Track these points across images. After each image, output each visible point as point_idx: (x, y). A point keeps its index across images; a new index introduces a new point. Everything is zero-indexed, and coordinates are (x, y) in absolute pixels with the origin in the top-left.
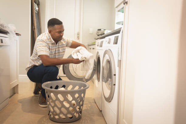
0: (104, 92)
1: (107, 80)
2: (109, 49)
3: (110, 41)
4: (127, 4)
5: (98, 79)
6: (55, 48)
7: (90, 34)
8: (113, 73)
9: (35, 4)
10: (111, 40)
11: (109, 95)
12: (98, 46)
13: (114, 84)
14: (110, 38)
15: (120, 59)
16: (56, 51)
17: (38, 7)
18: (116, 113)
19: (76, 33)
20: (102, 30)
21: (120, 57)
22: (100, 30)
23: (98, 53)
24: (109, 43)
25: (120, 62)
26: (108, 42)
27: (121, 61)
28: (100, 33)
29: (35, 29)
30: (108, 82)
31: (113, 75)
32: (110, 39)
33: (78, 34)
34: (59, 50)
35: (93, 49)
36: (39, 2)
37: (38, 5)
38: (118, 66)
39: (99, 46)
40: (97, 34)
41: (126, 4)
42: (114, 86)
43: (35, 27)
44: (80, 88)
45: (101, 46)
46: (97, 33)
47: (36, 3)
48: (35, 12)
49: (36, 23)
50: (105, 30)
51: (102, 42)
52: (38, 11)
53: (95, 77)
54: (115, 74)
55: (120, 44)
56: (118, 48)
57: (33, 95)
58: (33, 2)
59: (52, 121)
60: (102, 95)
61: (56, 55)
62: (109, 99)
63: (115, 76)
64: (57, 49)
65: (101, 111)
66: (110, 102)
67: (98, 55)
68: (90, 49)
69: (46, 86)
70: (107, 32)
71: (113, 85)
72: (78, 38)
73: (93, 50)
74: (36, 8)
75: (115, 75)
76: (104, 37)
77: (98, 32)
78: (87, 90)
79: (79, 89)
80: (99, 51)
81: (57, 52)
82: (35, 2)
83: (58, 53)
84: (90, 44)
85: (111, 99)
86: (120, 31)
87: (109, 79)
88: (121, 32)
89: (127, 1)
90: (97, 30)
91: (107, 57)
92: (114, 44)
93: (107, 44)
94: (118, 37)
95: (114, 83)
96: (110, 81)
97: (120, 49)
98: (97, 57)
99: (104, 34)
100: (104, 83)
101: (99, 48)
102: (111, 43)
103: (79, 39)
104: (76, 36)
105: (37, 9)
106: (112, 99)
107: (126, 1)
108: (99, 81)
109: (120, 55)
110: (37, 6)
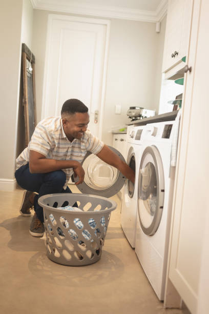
0: (141, 218)
1: (147, 197)
2: (153, 146)
3: (157, 131)
4: (190, 71)
5: (131, 194)
6: (67, 146)
7: (117, 114)
8: (160, 188)
9: (27, 61)
11: (150, 224)
12: (132, 137)
13: (162, 205)
14: (156, 126)
15: (173, 165)
17: (32, 67)
18: (162, 257)
19: (93, 112)
20: (136, 108)
21: (173, 162)
22: (134, 108)
23: (131, 149)
24: (154, 135)
25: (173, 169)
26: (152, 133)
27: (175, 167)
28: (133, 114)
29: (26, 104)
30: (148, 200)
31: (160, 191)
32: (155, 129)
33: (96, 114)
34: (72, 151)
35: (122, 140)
36: (34, 59)
37: (33, 63)
38: (170, 176)
39: (134, 138)
41: (188, 71)
43: (27, 100)
44: (103, 208)
45: (138, 138)
46: (129, 114)
47: (29, 60)
48: (27, 75)
49: (28, 93)
50: (142, 108)
51: (140, 132)
52: (31, 73)
54: (163, 189)
55: (175, 139)
56: (172, 146)
58: (25, 58)
59: (52, 261)
60: (136, 222)
62: (151, 231)
63: (162, 193)
65: (134, 249)
66: (151, 236)
67: (132, 152)
68: (116, 140)
69: (44, 201)
70: (148, 114)
72: (96, 120)
73: (122, 142)
74: (28, 69)
75: (163, 191)
76: (144, 123)
77: (130, 112)
78: (112, 213)
79: (101, 209)
80: (133, 146)
81: (69, 154)
82: (27, 59)
84: (116, 132)
85: (154, 231)
86: (175, 116)
87: (151, 196)
88: (177, 118)
90: (129, 108)
91: (149, 159)
92: (162, 137)
93: (151, 135)
94: (171, 126)
95: (160, 205)
97: (174, 148)
98: (130, 157)
99: (140, 116)
100: (141, 202)
101: (133, 140)
102: (157, 135)
103: (97, 122)
104: (93, 117)
105: (31, 69)
106: (156, 231)
107: (189, 67)
108: (132, 197)
109: (174, 158)
110: (30, 64)
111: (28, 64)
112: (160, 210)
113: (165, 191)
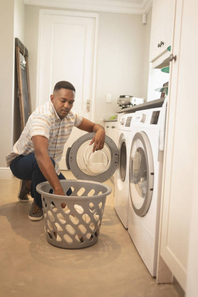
0: (133, 200)
1: (138, 181)
2: (142, 131)
4: (175, 60)
5: (123, 177)
6: (58, 127)
7: (108, 103)
8: (150, 171)
9: (21, 55)
10: (146, 117)
12: (122, 124)
13: (152, 188)
14: (144, 113)
15: (161, 149)
16: (58, 132)
17: (25, 61)
18: (153, 236)
19: (85, 101)
20: (126, 97)
21: (162, 146)
22: (123, 97)
23: (122, 135)
24: (143, 121)
25: (162, 153)
26: (140, 119)
27: (163, 151)
28: (123, 102)
29: (21, 95)
30: (139, 183)
31: (150, 174)
32: (144, 115)
33: (88, 103)
34: (63, 131)
35: (113, 127)
36: (27, 52)
37: (26, 56)
38: (158, 160)
39: (124, 125)
40: (118, 104)
41: (174, 60)
42: (151, 191)
43: (22, 92)
44: (96, 193)
45: (128, 125)
46: (119, 102)
47: (22, 54)
48: (21, 67)
49: (23, 85)
50: (131, 97)
51: (130, 119)
52: (25, 66)
53: (117, 173)
54: (152, 172)
55: (163, 125)
56: (160, 132)
57: (17, 200)
58: (19, 52)
59: (52, 245)
60: (128, 204)
61: (58, 138)
62: (142, 212)
63: (152, 176)
64: (60, 130)
65: (127, 229)
66: (143, 216)
67: (123, 138)
68: (108, 127)
69: (43, 188)
70: (137, 101)
71: (149, 189)
72: (88, 109)
73: (113, 129)
74: (22, 62)
75: (153, 174)
76: (133, 111)
77: (120, 101)
78: (107, 197)
79: (94, 195)
80: (124, 133)
82: (21, 52)
83: (62, 135)
84: (107, 120)
85: (145, 212)
86: (162, 103)
87: (141, 179)
88: (164, 105)
89: (176, 57)
90: (119, 97)
91: (139, 144)
92: (151, 123)
93: (140, 122)
94: (158, 112)
95: (150, 187)
96: (143, 182)
97: (162, 133)
98: (121, 143)
99: (130, 104)
100: (133, 185)
101: (124, 127)
102: (145, 121)
103: (89, 111)
104: (85, 106)
105: (24, 62)
106: (147, 212)
107: (174, 56)
108: (124, 181)
109: (162, 143)
111: (22, 58)
112: (150, 192)
113: (155, 174)
